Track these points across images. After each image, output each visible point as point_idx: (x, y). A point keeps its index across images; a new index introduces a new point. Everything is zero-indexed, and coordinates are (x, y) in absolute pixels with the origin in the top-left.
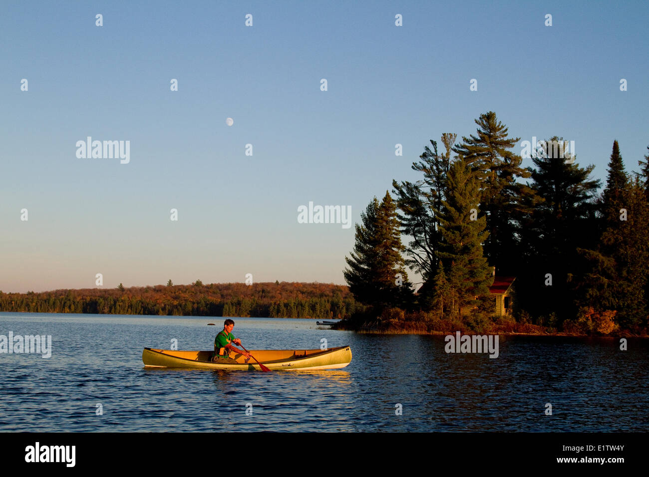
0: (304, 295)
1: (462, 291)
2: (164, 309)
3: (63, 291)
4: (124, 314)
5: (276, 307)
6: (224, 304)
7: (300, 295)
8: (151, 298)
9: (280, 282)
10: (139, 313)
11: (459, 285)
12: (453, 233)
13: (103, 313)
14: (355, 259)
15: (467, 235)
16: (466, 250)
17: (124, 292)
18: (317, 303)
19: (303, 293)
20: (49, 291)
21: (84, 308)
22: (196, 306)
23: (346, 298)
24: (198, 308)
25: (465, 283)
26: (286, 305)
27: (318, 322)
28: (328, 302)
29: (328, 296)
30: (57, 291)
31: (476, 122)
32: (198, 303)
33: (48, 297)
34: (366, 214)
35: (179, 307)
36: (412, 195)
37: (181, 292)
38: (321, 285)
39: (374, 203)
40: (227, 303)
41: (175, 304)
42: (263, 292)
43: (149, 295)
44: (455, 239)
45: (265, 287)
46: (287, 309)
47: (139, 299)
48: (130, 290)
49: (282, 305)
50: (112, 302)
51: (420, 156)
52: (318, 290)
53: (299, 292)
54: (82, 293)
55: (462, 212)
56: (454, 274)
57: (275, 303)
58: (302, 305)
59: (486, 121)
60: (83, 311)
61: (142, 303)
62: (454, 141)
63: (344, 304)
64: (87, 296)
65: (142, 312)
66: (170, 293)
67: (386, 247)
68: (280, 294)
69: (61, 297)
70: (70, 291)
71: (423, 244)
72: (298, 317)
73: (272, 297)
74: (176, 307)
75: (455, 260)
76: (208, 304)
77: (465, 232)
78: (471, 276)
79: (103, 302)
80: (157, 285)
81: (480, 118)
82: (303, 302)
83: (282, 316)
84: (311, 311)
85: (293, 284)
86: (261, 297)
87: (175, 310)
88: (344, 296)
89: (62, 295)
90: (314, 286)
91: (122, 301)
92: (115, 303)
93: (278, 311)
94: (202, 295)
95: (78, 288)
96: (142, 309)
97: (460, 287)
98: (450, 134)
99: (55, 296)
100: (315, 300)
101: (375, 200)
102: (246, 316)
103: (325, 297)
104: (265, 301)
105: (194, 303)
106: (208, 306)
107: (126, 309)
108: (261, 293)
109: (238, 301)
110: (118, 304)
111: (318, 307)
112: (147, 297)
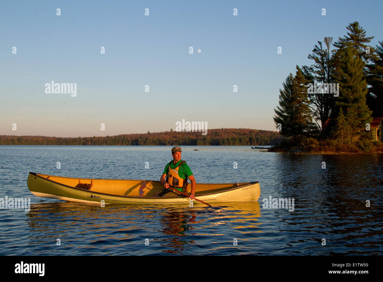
0: (236, 135)
1: (354, 126)
2: (169, 143)
3: (122, 135)
4: (150, 145)
5: (222, 140)
6: (197, 140)
7: (234, 134)
8: (163, 137)
9: (224, 128)
10: (158, 145)
11: (352, 122)
12: (347, 90)
13: (141, 145)
14: (280, 110)
15: (356, 91)
16: (356, 100)
17: (150, 135)
18: (242, 138)
19: (235, 133)
20: (116, 135)
21: (132, 143)
22: (184, 140)
23: (256, 135)
24: (185, 142)
25: (356, 121)
26: (227, 139)
27: (252, 147)
28: (248, 137)
29: (247, 134)
30: (120, 135)
31: (347, 28)
32: (185, 139)
33: (116, 138)
34: (286, 83)
35: (176, 141)
36: (308, 74)
37: (177, 134)
38: (244, 129)
39: (290, 77)
40: (199, 139)
41: (174, 140)
42: (216, 134)
43: (162, 136)
44: (348, 94)
45: (217, 131)
46: (228, 141)
47: (157, 138)
48: (153, 134)
49: (225, 139)
50: (145, 140)
51: (313, 51)
52: (242, 132)
53: (233, 133)
54: (131, 136)
55: (353, 77)
56: (349, 116)
57: (222, 139)
58: (235, 139)
59: (353, 28)
60: (132, 144)
61: (159, 140)
62: (331, 41)
63: (255, 138)
64: (133, 137)
65: (159, 144)
66: (172, 135)
67: (299, 102)
68: (225, 134)
69: (122, 138)
70: (125, 135)
71: (314, 102)
72: (233, 145)
73: (220, 136)
74: (175, 141)
75: (349, 107)
76: (190, 140)
77: (354, 89)
78: (359, 117)
79: (141, 140)
80: (165, 131)
81: (349, 26)
82: (236, 138)
83: (226, 145)
84: (239, 142)
85: (230, 129)
86: (215, 136)
87: (174, 143)
88: (255, 134)
89: (121, 137)
90: (240, 130)
91: (149, 139)
92: (146, 140)
93: (224, 142)
94: (187, 136)
95: (129, 134)
96: (159, 143)
97: (353, 123)
98: (329, 38)
99: (119, 138)
100: (241, 136)
101: (291, 74)
102: (208, 145)
103: (246, 135)
104: (217, 138)
105: (183, 139)
106: (190, 141)
107: (151, 143)
108: (215, 134)
109: (204, 138)
110: (147, 140)
111: (243, 140)
112: (161, 137)
